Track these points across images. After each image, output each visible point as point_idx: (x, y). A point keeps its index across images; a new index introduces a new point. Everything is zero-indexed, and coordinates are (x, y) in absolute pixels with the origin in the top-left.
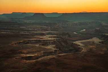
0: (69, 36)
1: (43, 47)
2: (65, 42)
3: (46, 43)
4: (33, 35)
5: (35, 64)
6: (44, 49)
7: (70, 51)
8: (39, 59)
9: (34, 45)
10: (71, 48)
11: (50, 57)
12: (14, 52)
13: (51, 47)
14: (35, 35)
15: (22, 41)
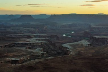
0: (58, 38)
1: (29, 50)
2: (54, 45)
3: (32, 46)
5: (20, 68)
6: (31, 53)
7: (59, 54)
8: (25, 63)
10: (59, 51)
11: (37, 60)
13: (38, 51)
14: (21, 38)
15: (7, 44)
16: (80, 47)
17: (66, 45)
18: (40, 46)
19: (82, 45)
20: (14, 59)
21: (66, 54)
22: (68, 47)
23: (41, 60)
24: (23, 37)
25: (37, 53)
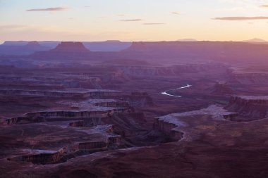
0: (150, 101)
1: (79, 129)
2: (139, 116)
3: (86, 120)
7: (151, 139)
8: (68, 162)
9: (54, 125)
10: (153, 133)
11: (97, 155)
13: (100, 132)
14: (58, 99)
15: (24, 115)
16: (205, 123)
17: (171, 118)
18: (105, 121)
19: (210, 117)
20: (40, 152)
21: (169, 140)
22: (175, 121)
24: (63, 97)
25: (99, 136)
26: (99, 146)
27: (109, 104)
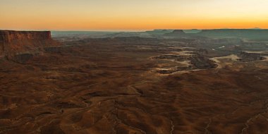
0: (207, 52)
1: (178, 62)
2: (202, 58)
3: (181, 58)
4: (171, 50)
5: (167, 78)
6: (179, 64)
7: (206, 67)
8: (173, 74)
9: (169, 60)
10: (207, 64)
11: (184, 72)
12: (151, 65)
13: (186, 63)
15: (159, 56)
16: (228, 62)
17: (213, 59)
18: (188, 59)
19: (230, 59)
20: (163, 69)
21: (212, 67)
22: (217, 61)
23: (187, 72)
24: (174, 50)
25: (184, 65)
26: (185, 68)
27: (191, 53)
